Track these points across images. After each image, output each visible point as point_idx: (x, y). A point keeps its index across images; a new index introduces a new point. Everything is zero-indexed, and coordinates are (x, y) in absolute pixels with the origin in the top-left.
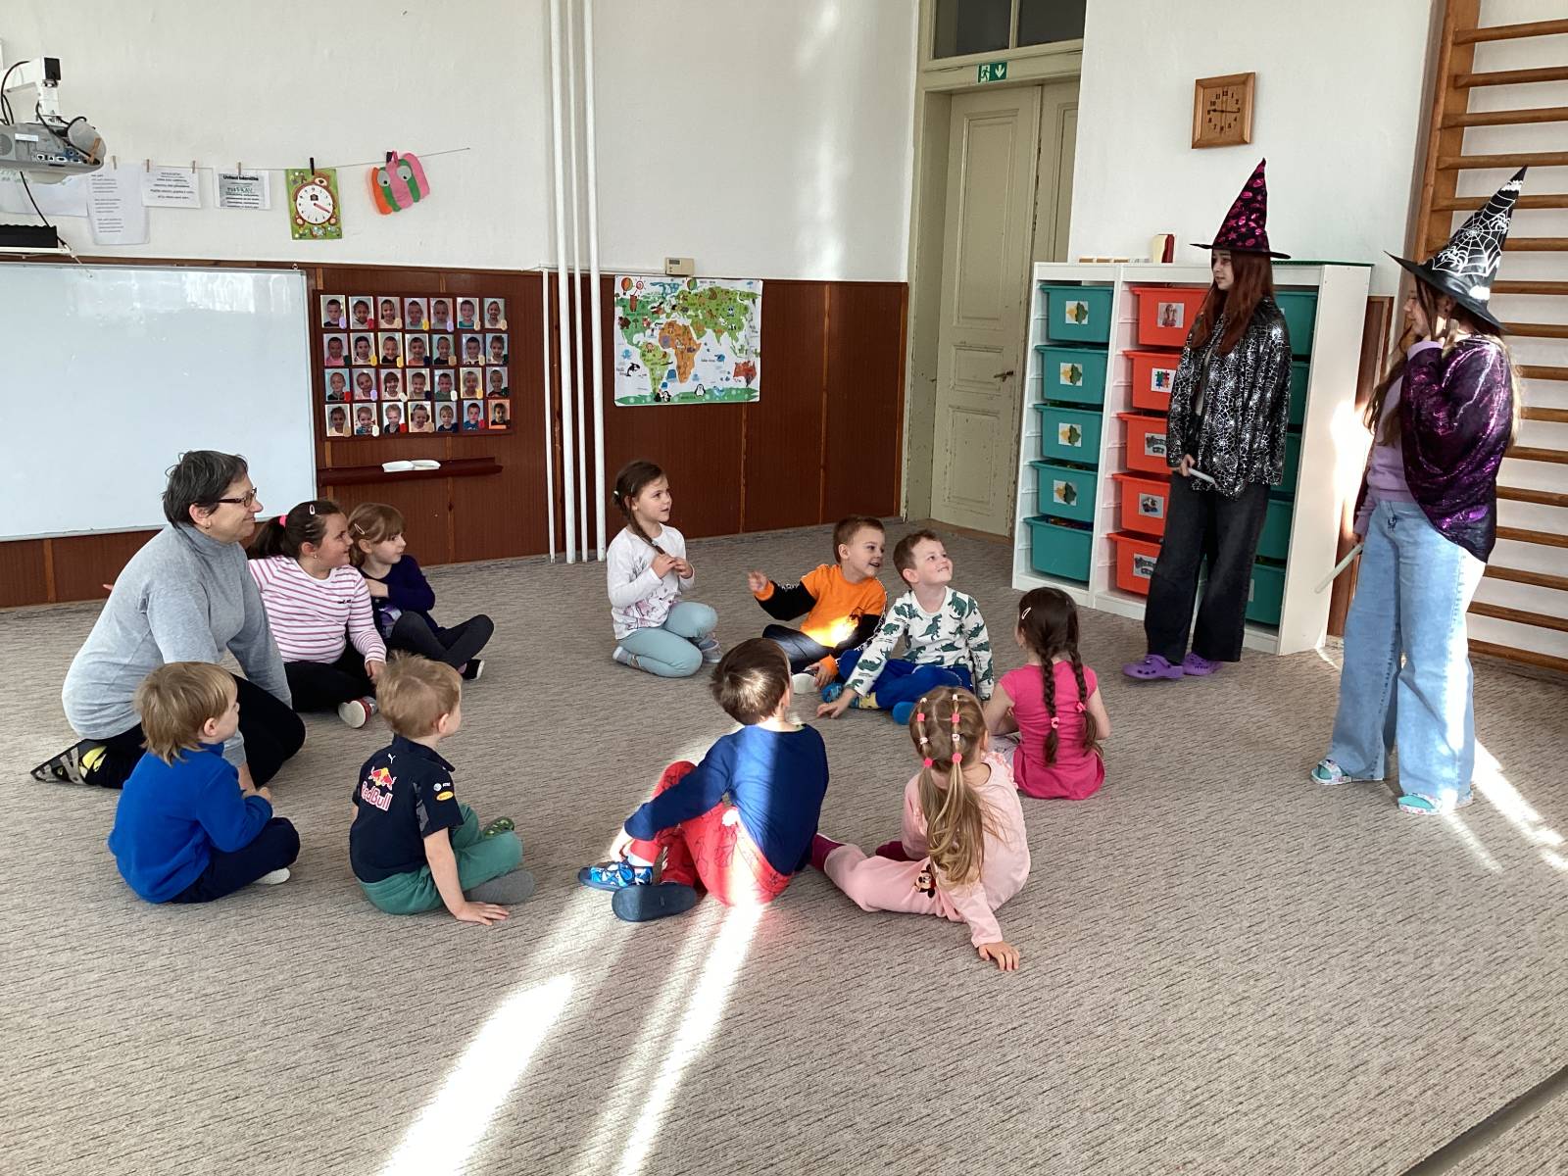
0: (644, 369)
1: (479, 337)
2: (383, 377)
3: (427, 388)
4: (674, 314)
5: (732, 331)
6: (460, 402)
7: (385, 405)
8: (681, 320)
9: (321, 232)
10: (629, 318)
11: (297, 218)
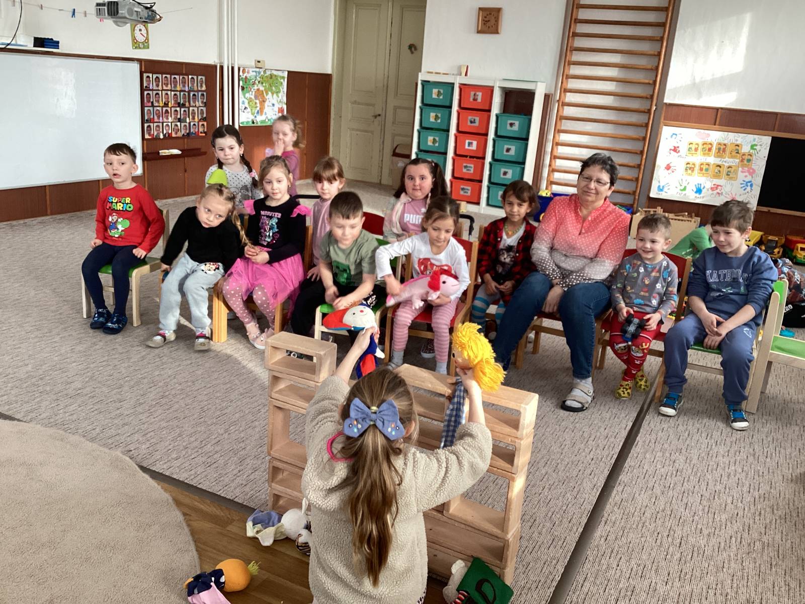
0: (249, 110)
1: (196, 93)
2: (164, 111)
3: (179, 117)
4: (259, 85)
5: (277, 93)
6: (190, 123)
7: (165, 124)
8: (262, 88)
9: (142, 46)
10: (245, 87)
11: (134, 39)
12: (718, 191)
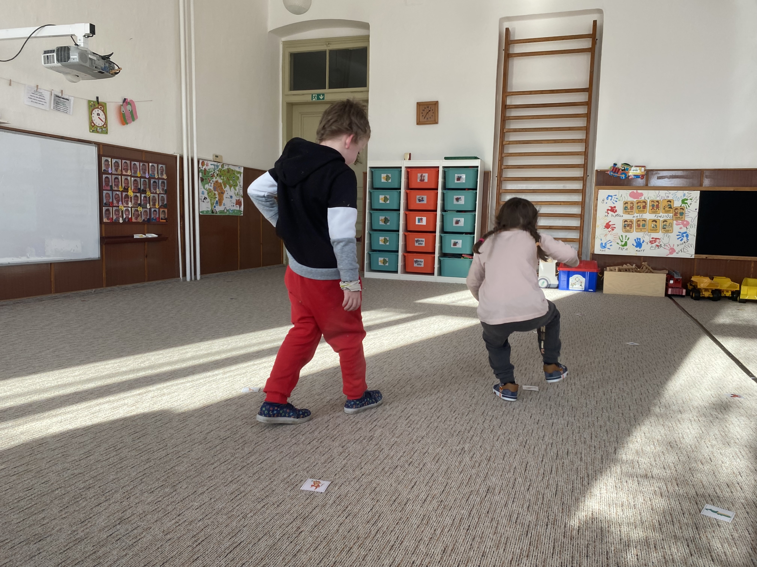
0: (208, 200)
1: (157, 181)
2: (124, 196)
4: (217, 178)
5: (235, 186)
6: (150, 209)
7: (125, 209)
8: (220, 181)
9: (100, 130)
10: (204, 178)
11: (91, 122)
12: (657, 243)
